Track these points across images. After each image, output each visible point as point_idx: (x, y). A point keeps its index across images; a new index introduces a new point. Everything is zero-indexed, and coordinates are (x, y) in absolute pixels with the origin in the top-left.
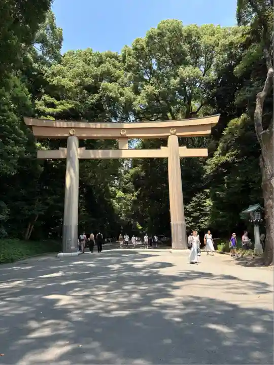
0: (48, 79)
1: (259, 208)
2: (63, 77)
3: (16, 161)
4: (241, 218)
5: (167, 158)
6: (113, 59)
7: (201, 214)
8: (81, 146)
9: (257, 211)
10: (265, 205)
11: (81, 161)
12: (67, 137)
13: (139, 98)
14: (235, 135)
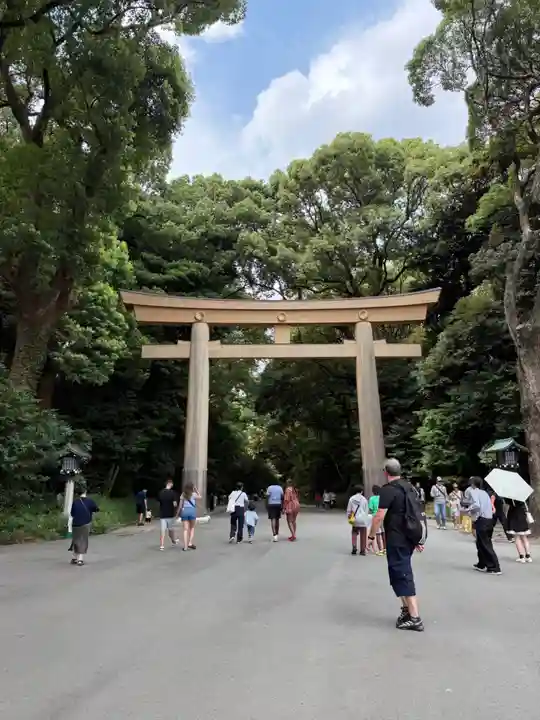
0: (152, 226)
1: (513, 445)
2: (178, 224)
3: (112, 363)
4: (482, 462)
5: (355, 358)
6: (257, 192)
7: (406, 453)
8: (213, 337)
9: (510, 449)
10: (527, 442)
11: (212, 361)
12: (191, 324)
13: (303, 258)
14: (470, 324)
